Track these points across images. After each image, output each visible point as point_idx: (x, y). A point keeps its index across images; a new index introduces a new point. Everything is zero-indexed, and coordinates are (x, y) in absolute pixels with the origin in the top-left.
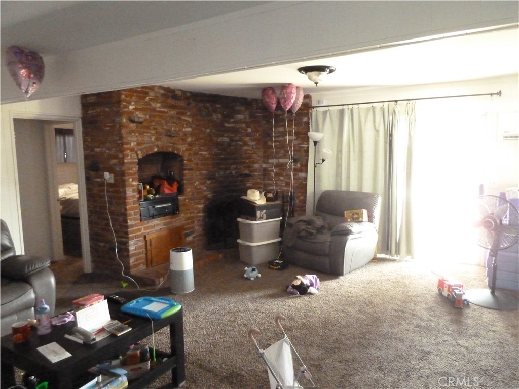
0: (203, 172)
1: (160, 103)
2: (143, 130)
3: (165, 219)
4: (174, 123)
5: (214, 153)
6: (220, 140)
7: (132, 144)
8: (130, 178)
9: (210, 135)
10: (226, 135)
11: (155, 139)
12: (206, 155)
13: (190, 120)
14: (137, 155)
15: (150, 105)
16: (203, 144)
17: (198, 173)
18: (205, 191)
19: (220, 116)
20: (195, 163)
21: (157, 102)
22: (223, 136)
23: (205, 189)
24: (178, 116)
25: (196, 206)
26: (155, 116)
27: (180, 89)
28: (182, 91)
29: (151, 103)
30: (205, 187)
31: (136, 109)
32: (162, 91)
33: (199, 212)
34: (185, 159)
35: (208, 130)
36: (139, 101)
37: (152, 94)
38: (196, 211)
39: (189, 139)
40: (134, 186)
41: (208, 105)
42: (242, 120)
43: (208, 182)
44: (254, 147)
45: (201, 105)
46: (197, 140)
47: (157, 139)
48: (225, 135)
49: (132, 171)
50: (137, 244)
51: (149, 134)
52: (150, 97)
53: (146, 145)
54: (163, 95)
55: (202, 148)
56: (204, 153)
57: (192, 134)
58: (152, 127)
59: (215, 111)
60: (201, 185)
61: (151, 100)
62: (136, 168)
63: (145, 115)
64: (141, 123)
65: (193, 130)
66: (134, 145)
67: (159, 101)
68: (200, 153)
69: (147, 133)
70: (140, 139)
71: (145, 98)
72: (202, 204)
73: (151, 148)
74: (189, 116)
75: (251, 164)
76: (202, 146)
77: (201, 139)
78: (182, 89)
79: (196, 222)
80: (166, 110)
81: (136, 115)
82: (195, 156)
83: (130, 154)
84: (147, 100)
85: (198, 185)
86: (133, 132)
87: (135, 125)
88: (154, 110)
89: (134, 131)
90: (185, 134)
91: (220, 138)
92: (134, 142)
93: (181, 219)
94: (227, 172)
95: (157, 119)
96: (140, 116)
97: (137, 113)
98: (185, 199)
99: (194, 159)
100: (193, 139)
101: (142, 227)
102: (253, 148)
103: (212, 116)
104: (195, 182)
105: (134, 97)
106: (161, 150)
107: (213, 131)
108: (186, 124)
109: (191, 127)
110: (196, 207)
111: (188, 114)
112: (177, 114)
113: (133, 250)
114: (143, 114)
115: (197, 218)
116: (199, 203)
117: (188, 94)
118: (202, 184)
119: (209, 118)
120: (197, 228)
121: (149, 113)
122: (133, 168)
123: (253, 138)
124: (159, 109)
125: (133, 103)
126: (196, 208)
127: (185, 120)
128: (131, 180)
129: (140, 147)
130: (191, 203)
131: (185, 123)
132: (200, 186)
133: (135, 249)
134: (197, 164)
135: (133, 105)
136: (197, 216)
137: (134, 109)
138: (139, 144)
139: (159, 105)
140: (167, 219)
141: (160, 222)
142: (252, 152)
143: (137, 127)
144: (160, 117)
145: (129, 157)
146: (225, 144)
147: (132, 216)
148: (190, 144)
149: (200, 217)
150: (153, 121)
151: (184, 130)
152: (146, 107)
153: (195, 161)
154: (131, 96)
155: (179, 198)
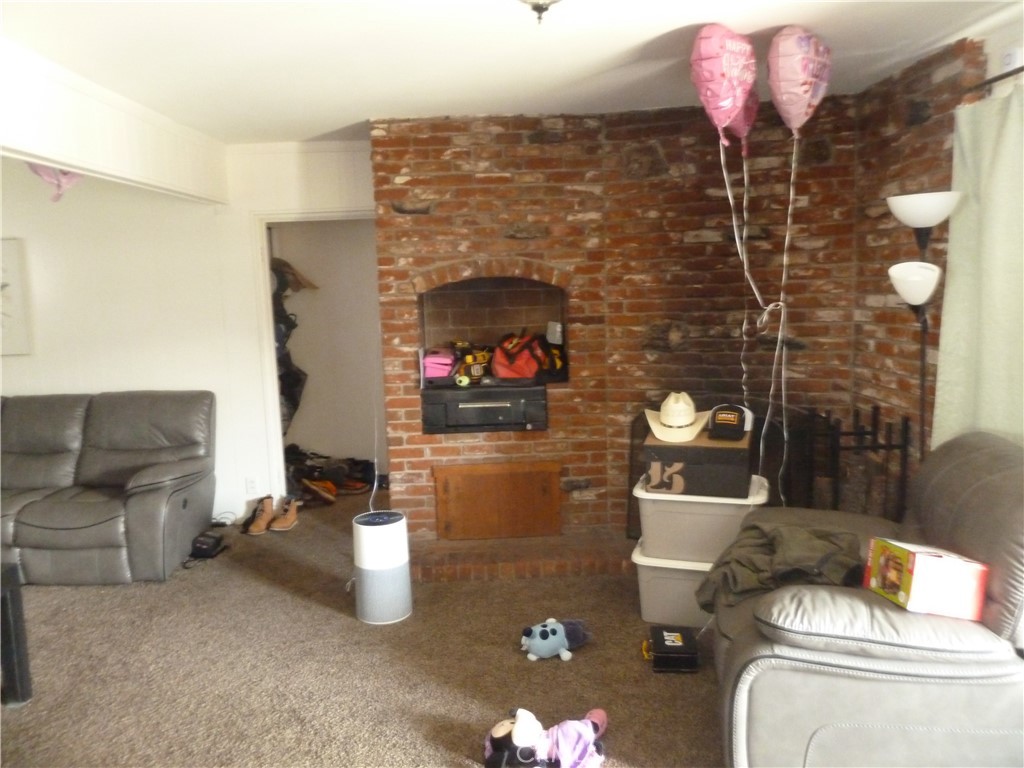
0: (635, 328)
1: (487, 159)
2: (433, 227)
3: (499, 439)
4: (535, 203)
5: (668, 277)
6: (690, 238)
7: (402, 262)
8: (395, 337)
9: (657, 226)
10: (712, 223)
11: (469, 248)
12: (644, 282)
13: (597, 190)
14: (414, 286)
15: (458, 168)
16: (634, 254)
17: (618, 330)
18: (640, 380)
19: (691, 169)
20: (611, 306)
21: (479, 158)
22: (701, 226)
23: (639, 373)
24: (552, 184)
25: (612, 416)
26: (469, 193)
27: (558, 113)
28: (566, 118)
29: (459, 162)
30: (640, 369)
31: (414, 183)
32: (496, 129)
33: (619, 434)
34: (574, 293)
35: (653, 214)
36: (422, 163)
37: (461, 141)
38: (610, 430)
39: (592, 242)
40: (405, 354)
41: (653, 142)
42: (774, 173)
43: (651, 357)
44: (821, 255)
45: (633, 145)
46: (617, 242)
47: (476, 247)
48: (707, 224)
49: (401, 323)
50: (411, 481)
51: (451, 238)
52: (458, 149)
53: (439, 264)
54: (499, 138)
55: (633, 264)
56: (637, 277)
57: (600, 229)
58: (459, 221)
59: (676, 158)
60: (628, 362)
61: (457, 155)
62: (410, 314)
63: (440, 193)
64: (425, 211)
65: (606, 216)
66: (408, 263)
67: (485, 155)
68: (627, 277)
69: (445, 234)
70: (424, 250)
71: (440, 152)
72: (629, 413)
73: (454, 270)
74: (594, 181)
75: (806, 310)
76: (633, 258)
77: (630, 239)
78: (567, 111)
79: (610, 458)
80: (507, 175)
81: (416, 196)
82: (611, 287)
83: (394, 284)
84: (447, 158)
85: (621, 362)
86: (403, 236)
87: (409, 218)
88: (468, 178)
89: (405, 234)
90: (578, 230)
91: (693, 233)
92: (406, 256)
93: (553, 444)
94: (712, 332)
95: (479, 198)
96: (426, 196)
97: (417, 191)
98: (572, 396)
99: (610, 293)
100: (608, 241)
101: (427, 449)
102: (813, 257)
103: (667, 170)
104: (611, 355)
105: (407, 156)
106: (484, 274)
107: (670, 214)
108: (581, 203)
109: (598, 209)
110: (612, 420)
111: (590, 174)
112: (548, 180)
113: (401, 493)
114: (435, 193)
115: (612, 447)
116: (620, 411)
117: (592, 124)
118: (629, 360)
119: (655, 179)
120: (611, 473)
121: (454, 188)
122: (403, 315)
123: (814, 226)
124: (482, 175)
125: (404, 170)
126: (614, 423)
127: (575, 193)
128: (396, 341)
129: (421, 269)
130: (595, 408)
131: (577, 199)
132: (627, 366)
133: (407, 491)
134: (617, 307)
135: (406, 175)
136: (612, 443)
137: (407, 183)
138: (420, 261)
139: (483, 165)
140: (509, 439)
141: (484, 443)
142: (810, 273)
143: (416, 222)
144: (486, 192)
145: (393, 291)
146: (709, 249)
147: (399, 419)
148: (596, 255)
149: (622, 446)
150: (465, 204)
151: (570, 218)
152: (441, 173)
153: (613, 299)
154: (400, 155)
155: (549, 391)
